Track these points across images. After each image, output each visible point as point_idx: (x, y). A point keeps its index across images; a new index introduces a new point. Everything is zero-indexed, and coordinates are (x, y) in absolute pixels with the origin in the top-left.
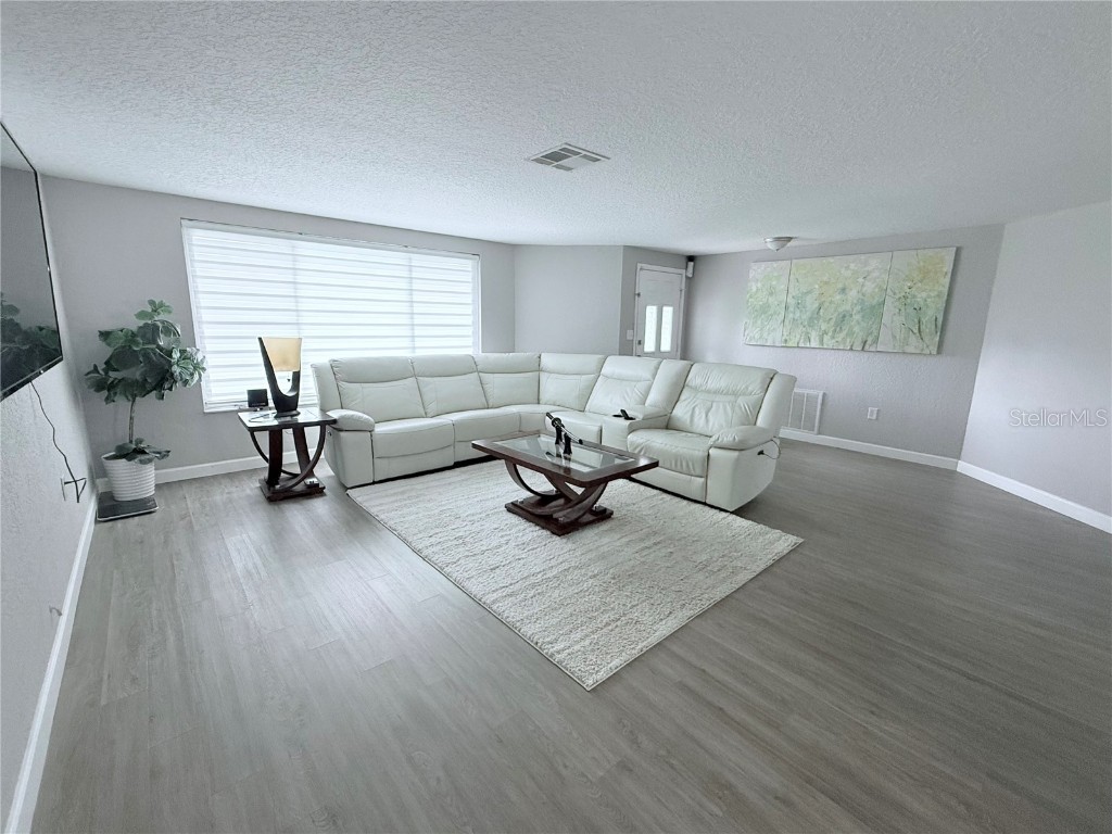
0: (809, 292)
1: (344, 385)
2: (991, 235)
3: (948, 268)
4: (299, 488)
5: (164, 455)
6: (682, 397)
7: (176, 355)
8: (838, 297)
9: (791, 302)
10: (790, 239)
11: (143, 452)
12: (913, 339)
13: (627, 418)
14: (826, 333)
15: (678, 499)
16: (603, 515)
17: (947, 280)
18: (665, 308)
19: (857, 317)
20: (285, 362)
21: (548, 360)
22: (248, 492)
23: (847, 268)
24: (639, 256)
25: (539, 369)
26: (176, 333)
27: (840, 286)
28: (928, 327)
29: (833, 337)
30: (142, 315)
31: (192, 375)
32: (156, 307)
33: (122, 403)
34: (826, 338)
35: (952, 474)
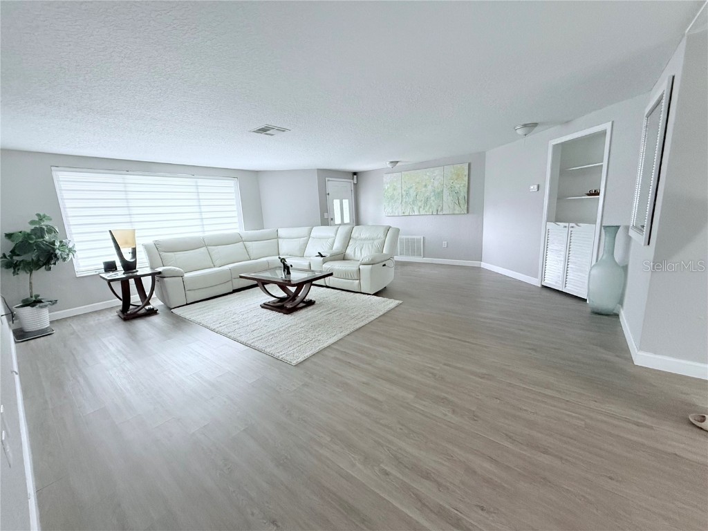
0: (411, 188)
1: (163, 254)
2: (481, 156)
3: (466, 173)
4: (143, 311)
5: (54, 302)
6: (350, 243)
7: (57, 244)
8: (424, 189)
9: (404, 193)
10: (398, 162)
11: (40, 302)
12: (457, 208)
13: (322, 256)
14: (420, 207)
15: (348, 293)
16: (311, 303)
17: (467, 178)
18: (344, 201)
19: (433, 198)
20: (126, 243)
21: (282, 232)
22: (110, 318)
23: (426, 175)
24: (325, 174)
25: (277, 237)
26: (55, 232)
27: (424, 184)
28: (462, 202)
29: (424, 209)
30: (32, 222)
31: (68, 255)
32: (41, 218)
33: (23, 276)
34: (421, 209)
35: (479, 269)
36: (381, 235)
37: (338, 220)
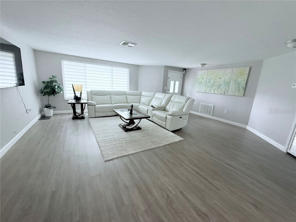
0: (212, 79)
1: (93, 96)
2: (260, 63)
3: (248, 72)
4: (80, 117)
5: (55, 108)
6: (169, 103)
7: (56, 87)
8: (219, 80)
9: (207, 81)
10: (205, 64)
11: (50, 106)
12: (237, 92)
13: (153, 107)
14: (215, 89)
15: (161, 127)
16: (139, 128)
17: (247, 76)
18: (176, 82)
19: (223, 85)
20: (78, 90)
21: (143, 93)
22: (70, 117)
23: (221, 72)
24: (168, 68)
25: (141, 95)
26: (57, 82)
27: (219, 77)
28: (241, 89)
29: (217, 91)
30: (50, 78)
31: (60, 91)
32: (53, 77)
33: (46, 97)
34: (215, 91)
35: (245, 130)
36: (184, 101)
37: (171, 91)
